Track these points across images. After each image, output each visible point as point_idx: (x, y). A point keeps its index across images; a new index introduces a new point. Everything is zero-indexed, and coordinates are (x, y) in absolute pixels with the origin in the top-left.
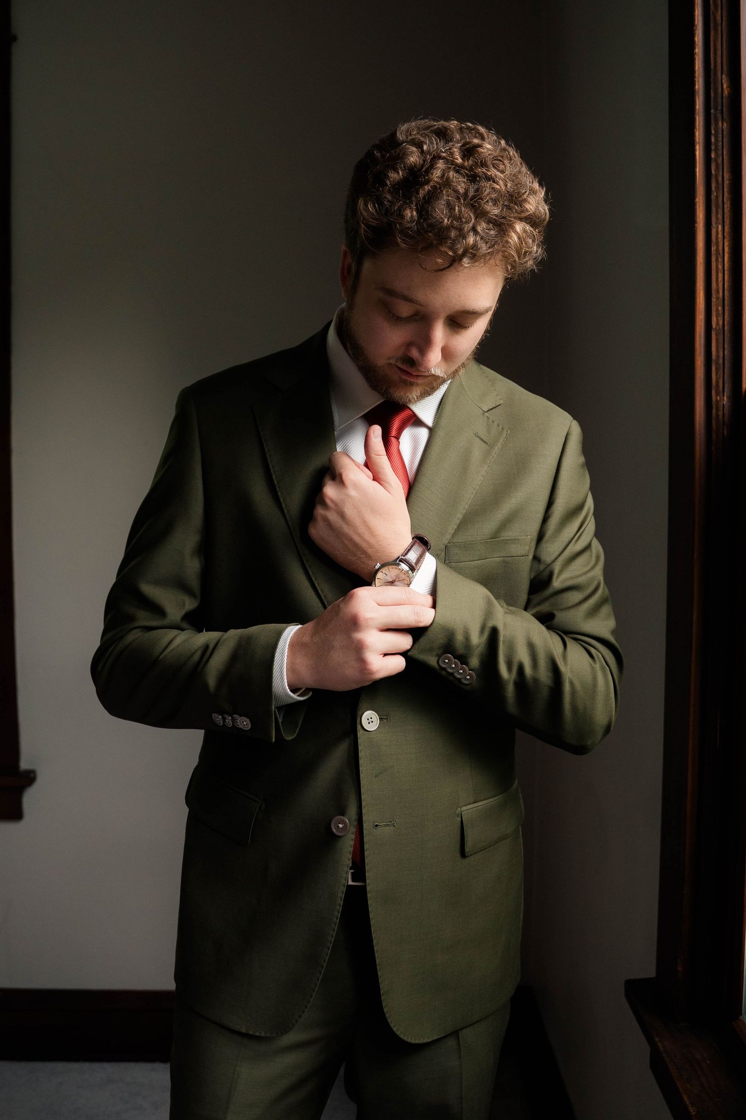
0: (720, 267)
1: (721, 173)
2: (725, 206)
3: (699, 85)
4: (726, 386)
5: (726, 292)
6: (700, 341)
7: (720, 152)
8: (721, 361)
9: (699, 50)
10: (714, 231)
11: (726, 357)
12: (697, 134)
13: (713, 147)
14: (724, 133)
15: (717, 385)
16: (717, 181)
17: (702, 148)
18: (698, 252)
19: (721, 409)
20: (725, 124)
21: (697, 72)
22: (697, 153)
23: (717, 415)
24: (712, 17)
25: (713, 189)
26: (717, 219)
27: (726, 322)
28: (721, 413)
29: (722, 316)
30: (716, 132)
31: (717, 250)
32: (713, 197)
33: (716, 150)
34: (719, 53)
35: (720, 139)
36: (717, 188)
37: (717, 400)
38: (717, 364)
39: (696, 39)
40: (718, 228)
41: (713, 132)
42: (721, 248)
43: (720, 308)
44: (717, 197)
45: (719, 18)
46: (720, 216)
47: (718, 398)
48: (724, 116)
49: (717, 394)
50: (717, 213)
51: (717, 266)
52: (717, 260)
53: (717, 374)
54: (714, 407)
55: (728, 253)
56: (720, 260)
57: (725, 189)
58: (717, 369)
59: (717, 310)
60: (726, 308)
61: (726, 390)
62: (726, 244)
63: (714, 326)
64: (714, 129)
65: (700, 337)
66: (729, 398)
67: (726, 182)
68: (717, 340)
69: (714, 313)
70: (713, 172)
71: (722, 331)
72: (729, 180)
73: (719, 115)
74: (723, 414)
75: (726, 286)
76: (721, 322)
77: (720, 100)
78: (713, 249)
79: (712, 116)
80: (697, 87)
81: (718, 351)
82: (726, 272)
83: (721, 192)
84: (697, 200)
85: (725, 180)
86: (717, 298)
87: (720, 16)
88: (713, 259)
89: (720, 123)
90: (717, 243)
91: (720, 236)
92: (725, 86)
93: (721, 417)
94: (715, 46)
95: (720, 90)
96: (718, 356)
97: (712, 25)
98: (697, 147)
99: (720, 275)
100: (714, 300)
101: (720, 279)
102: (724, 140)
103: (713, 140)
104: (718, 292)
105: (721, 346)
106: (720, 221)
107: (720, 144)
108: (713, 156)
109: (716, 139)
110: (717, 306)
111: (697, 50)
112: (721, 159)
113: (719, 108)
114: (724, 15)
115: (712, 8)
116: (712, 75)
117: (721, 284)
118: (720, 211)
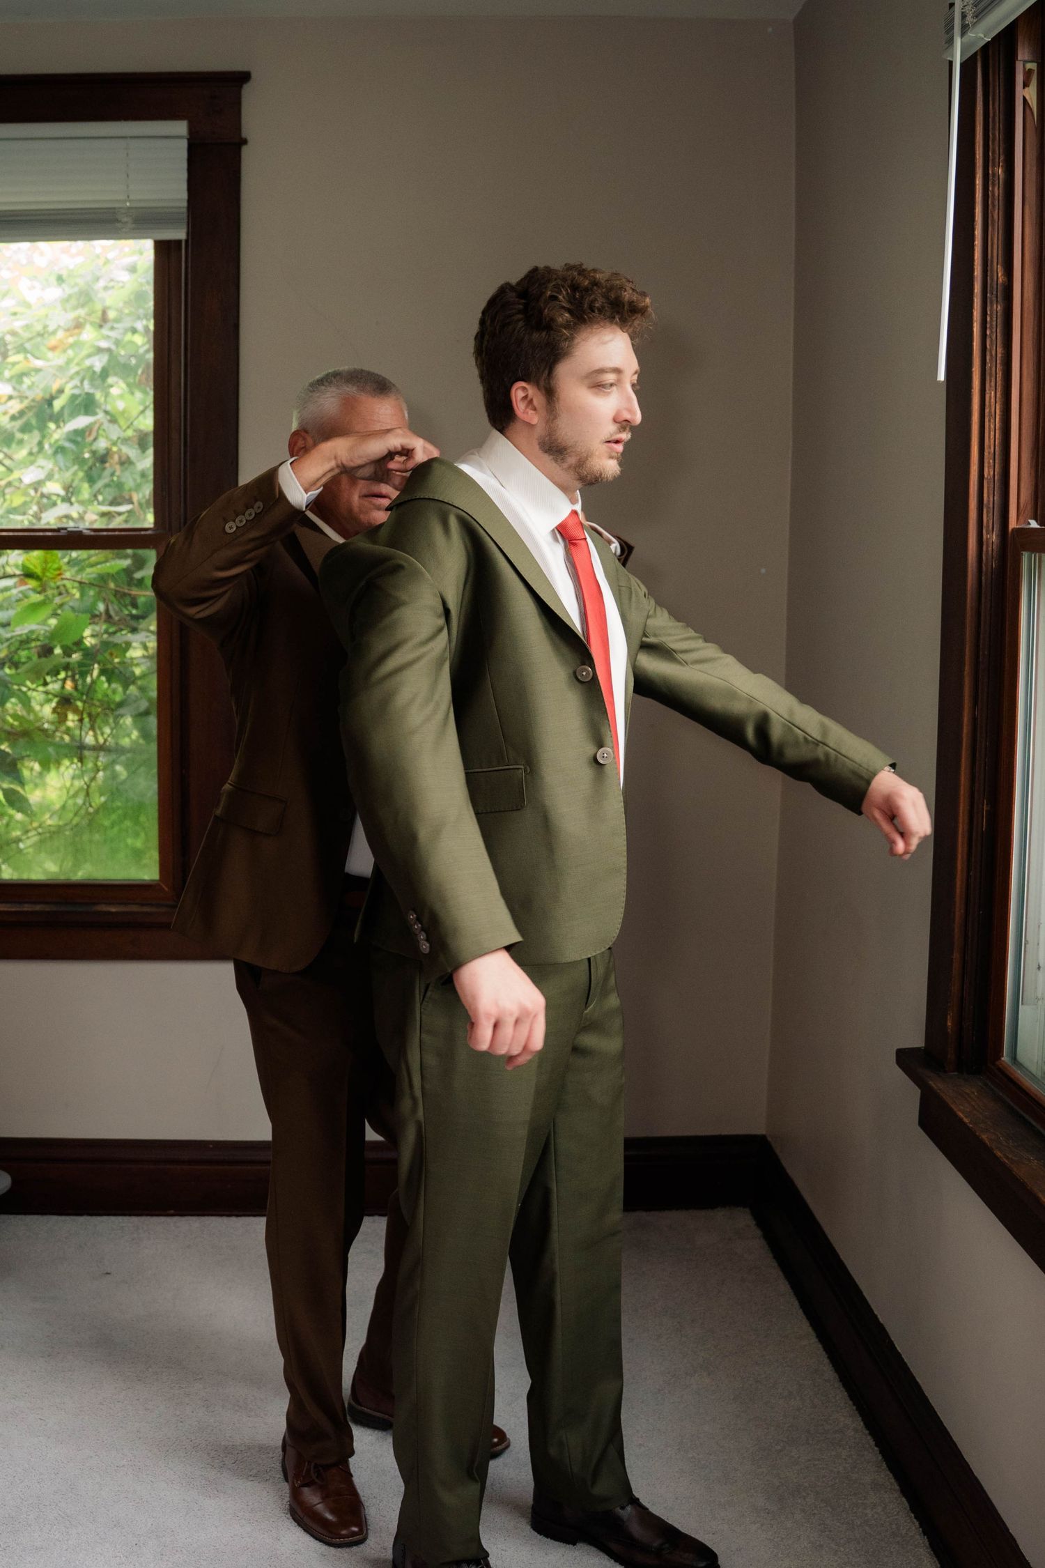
0: (992, 426)
1: (995, 348)
2: (998, 376)
3: (978, 272)
4: (995, 526)
5: (996, 447)
6: (974, 488)
7: (994, 330)
8: (991, 505)
9: (978, 243)
10: (987, 396)
11: (995, 502)
12: (975, 313)
13: (988, 326)
14: (998, 314)
15: (988, 526)
16: (991, 355)
17: (978, 326)
18: (974, 413)
19: (991, 545)
20: (999, 307)
21: (976, 261)
22: (975, 329)
23: (987, 551)
24: (990, 215)
25: (988, 361)
26: (990, 386)
27: (996, 473)
28: (990, 549)
29: (993, 467)
30: (991, 311)
31: (990, 412)
32: (987, 368)
33: (991, 328)
34: (995, 246)
35: (995, 319)
36: (991, 360)
37: (987, 539)
38: (988, 508)
39: (976, 233)
40: (991, 393)
41: (989, 313)
42: (993, 409)
43: (991, 461)
44: (991, 368)
45: (996, 217)
46: (993, 384)
47: (988, 536)
48: (999, 299)
49: (987, 533)
50: (991, 382)
51: (990, 426)
52: (989, 421)
53: (987, 516)
54: (985, 543)
55: (999, 415)
56: (992, 421)
57: (998, 362)
58: (988, 512)
59: (989, 463)
60: (997, 461)
61: (995, 529)
62: (998, 407)
63: (986, 476)
64: (990, 311)
65: (974, 485)
66: (997, 536)
67: (999, 355)
68: (988, 490)
69: (986, 465)
70: (988, 347)
71: (992, 481)
72: (1002, 354)
73: (994, 299)
74: (992, 549)
75: (996, 443)
76: (992, 473)
77: (995, 286)
78: (987, 411)
79: (988, 300)
80: (976, 273)
81: (988, 497)
82: (997, 431)
83: (994, 363)
84: (974, 369)
85: (998, 353)
86: (989, 453)
87: (997, 214)
88: (987, 420)
89: (995, 306)
90: (990, 406)
91: (993, 400)
92: (1000, 275)
93: (990, 552)
94: (992, 240)
95: (995, 278)
96: (989, 501)
97: (990, 222)
98: (975, 324)
99: (992, 433)
100: (986, 454)
101: (992, 437)
102: (998, 320)
103: (988, 319)
104: (990, 448)
105: (992, 492)
106: (994, 388)
107: (994, 323)
108: (988, 333)
109: (991, 319)
110: (989, 459)
111: (976, 242)
112: (995, 335)
113: (995, 293)
114: (1001, 213)
115: (990, 207)
116: (989, 265)
117: (992, 441)
118: (993, 379)
